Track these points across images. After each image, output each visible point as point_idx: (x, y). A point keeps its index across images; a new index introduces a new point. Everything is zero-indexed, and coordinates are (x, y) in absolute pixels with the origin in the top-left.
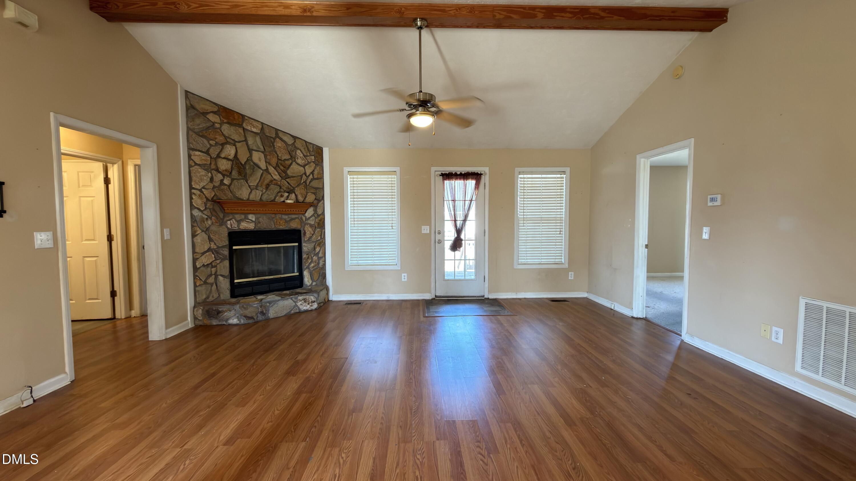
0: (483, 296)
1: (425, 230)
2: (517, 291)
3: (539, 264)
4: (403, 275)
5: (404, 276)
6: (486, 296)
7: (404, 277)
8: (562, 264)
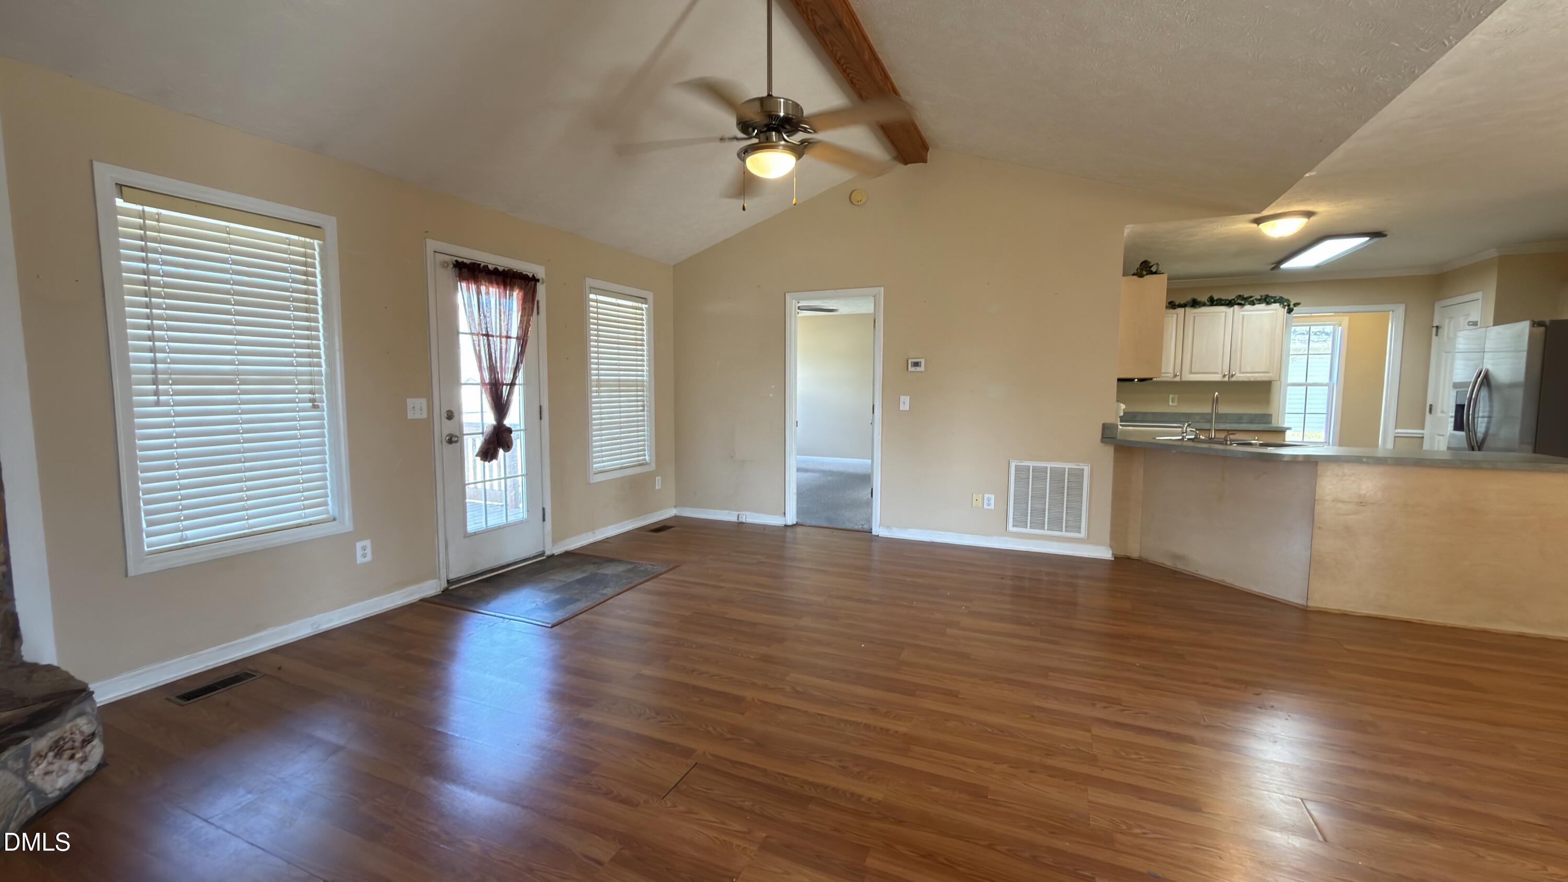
0: (543, 554)
1: (416, 408)
2: (592, 529)
3: (621, 468)
4: (359, 545)
5: (364, 548)
6: (548, 553)
7: (363, 552)
8: (647, 464)
